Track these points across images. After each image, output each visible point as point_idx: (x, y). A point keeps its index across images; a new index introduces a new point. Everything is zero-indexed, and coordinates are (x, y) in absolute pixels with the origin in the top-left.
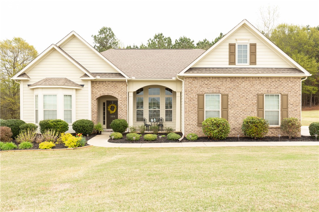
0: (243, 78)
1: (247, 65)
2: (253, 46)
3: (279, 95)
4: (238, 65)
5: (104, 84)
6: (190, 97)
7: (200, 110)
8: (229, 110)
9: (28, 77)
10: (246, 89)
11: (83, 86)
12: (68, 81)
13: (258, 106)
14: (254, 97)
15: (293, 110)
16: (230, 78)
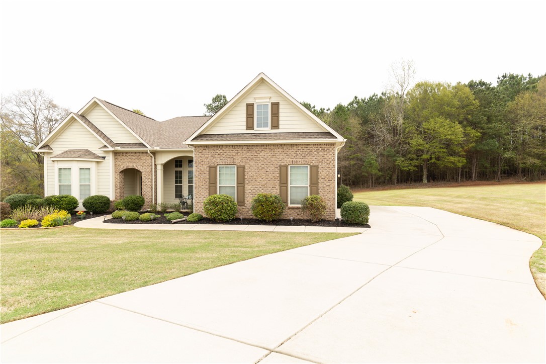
0: (262, 145)
1: (268, 130)
2: (275, 106)
3: (307, 167)
4: (257, 130)
5: (128, 155)
6: (201, 170)
7: (211, 185)
8: (246, 186)
9: (51, 149)
10: (266, 159)
11: (104, 158)
12: (88, 153)
13: (280, 180)
14: (276, 169)
15: (325, 185)
16: (246, 146)
